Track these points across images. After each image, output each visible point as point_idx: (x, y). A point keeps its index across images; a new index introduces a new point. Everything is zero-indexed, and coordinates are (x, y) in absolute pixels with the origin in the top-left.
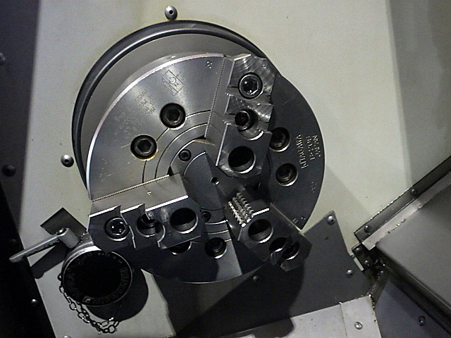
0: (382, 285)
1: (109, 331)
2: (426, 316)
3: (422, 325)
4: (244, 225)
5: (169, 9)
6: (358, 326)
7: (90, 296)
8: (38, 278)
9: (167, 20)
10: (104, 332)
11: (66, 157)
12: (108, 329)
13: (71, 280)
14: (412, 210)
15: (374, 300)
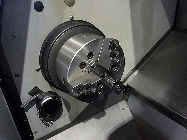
0: (129, 96)
1: (50, 126)
2: (143, 102)
3: (142, 105)
4: (113, 84)
5: (71, 17)
6: (123, 109)
7: (49, 114)
8: (26, 112)
9: (70, 20)
10: (48, 126)
11: (37, 68)
12: (50, 125)
13: (43, 110)
14: (136, 73)
15: (127, 101)
